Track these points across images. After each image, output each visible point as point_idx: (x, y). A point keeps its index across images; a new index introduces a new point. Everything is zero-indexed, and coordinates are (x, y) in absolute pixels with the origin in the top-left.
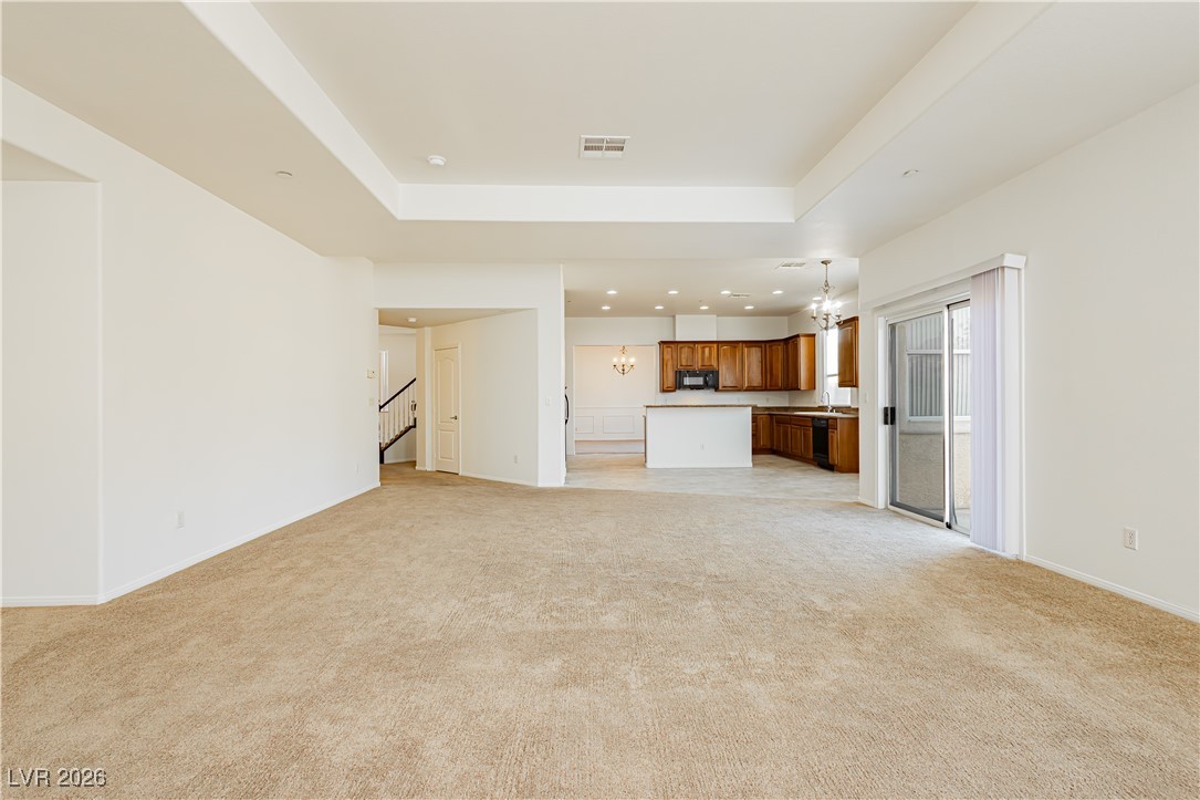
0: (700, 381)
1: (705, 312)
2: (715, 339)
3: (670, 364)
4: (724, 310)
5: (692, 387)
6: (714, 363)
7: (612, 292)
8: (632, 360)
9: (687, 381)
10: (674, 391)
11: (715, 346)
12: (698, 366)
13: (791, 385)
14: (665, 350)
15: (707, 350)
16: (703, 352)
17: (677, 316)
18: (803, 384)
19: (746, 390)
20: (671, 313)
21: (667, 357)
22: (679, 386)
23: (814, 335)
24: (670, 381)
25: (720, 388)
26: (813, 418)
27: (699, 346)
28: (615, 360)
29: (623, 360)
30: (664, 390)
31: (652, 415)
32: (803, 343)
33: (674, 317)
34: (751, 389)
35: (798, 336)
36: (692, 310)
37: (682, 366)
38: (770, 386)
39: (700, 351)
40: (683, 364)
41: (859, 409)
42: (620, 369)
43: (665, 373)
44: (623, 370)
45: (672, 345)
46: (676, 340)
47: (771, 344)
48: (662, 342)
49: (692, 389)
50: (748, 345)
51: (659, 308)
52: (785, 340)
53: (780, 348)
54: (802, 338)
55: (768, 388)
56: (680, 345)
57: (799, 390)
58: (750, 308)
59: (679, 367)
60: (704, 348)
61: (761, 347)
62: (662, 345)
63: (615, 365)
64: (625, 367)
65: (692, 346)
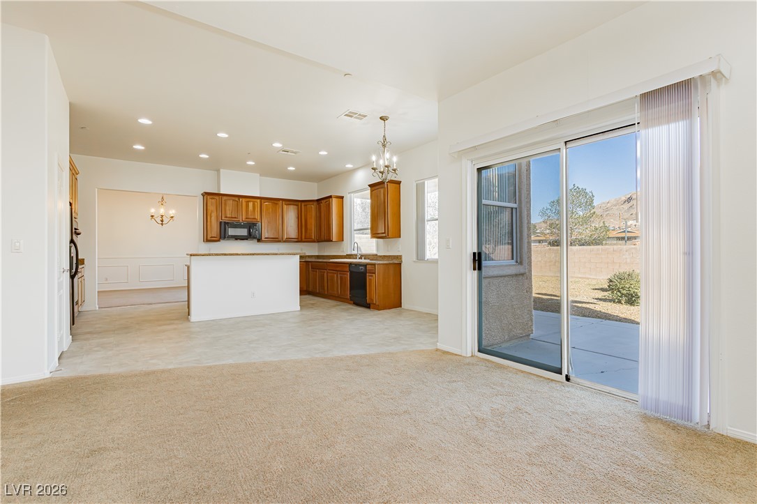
0: (244, 232)
1: (250, 169)
2: (258, 195)
3: (214, 215)
4: (269, 169)
5: (237, 238)
6: (258, 216)
7: (145, 121)
8: (172, 212)
9: (231, 232)
10: (219, 241)
11: (259, 201)
12: (242, 218)
13: (324, 236)
14: (210, 201)
15: (251, 204)
16: (247, 206)
17: (221, 170)
18: (334, 237)
19: (285, 242)
20: (215, 166)
21: (211, 208)
22: (223, 236)
23: (342, 198)
24: (215, 231)
25: (263, 239)
26: (350, 264)
27: (244, 200)
28: (153, 211)
29: (162, 211)
30: (208, 240)
31: (196, 265)
32: (334, 202)
33: (218, 171)
34: (289, 240)
35: (330, 197)
36: (238, 165)
37: (226, 217)
38: (305, 238)
39: (244, 204)
40: (228, 216)
41: (401, 256)
42: (159, 220)
43: (209, 223)
44: (162, 221)
45: (217, 197)
46: (221, 192)
47: (306, 203)
48: (206, 194)
49: (236, 239)
50: (287, 203)
51: (204, 156)
52: (318, 200)
53: (313, 207)
54: (334, 199)
55: (304, 240)
56: (224, 198)
57: (332, 241)
58: (291, 168)
59: (223, 218)
60: (247, 202)
61: (298, 205)
62: (205, 197)
63: (152, 216)
64: (164, 218)
65: (237, 199)
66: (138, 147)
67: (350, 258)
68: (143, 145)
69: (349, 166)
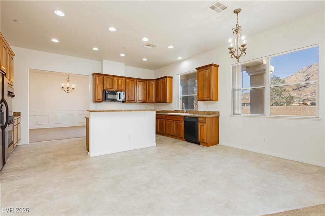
2: (124, 76)
3: (99, 87)
6: (123, 88)
7: (60, 13)
8: (73, 86)
9: (109, 97)
10: (102, 102)
11: (124, 79)
13: (161, 100)
14: (97, 79)
15: (120, 81)
16: (118, 82)
17: (104, 60)
18: (168, 101)
22: (104, 98)
23: (172, 78)
24: (99, 96)
25: (126, 101)
26: (184, 117)
27: (116, 78)
28: (63, 85)
29: (68, 85)
30: (95, 101)
32: (168, 80)
33: (101, 61)
35: (166, 77)
37: (106, 88)
38: (149, 101)
39: (116, 81)
40: (107, 87)
41: (218, 112)
42: (66, 90)
43: (96, 91)
44: (68, 91)
45: (101, 76)
46: (104, 73)
47: (149, 81)
48: (94, 74)
49: (112, 101)
50: (139, 81)
51: (96, 49)
52: (156, 80)
53: (153, 83)
54: (167, 78)
55: (148, 102)
56: (105, 77)
57: (166, 102)
58: (145, 60)
59: (104, 89)
60: (118, 80)
61: (145, 82)
62: (94, 76)
63: (62, 88)
64: (69, 89)
65: (112, 78)
66: (55, 40)
67: (177, 113)
68: (58, 39)
69: (180, 58)
